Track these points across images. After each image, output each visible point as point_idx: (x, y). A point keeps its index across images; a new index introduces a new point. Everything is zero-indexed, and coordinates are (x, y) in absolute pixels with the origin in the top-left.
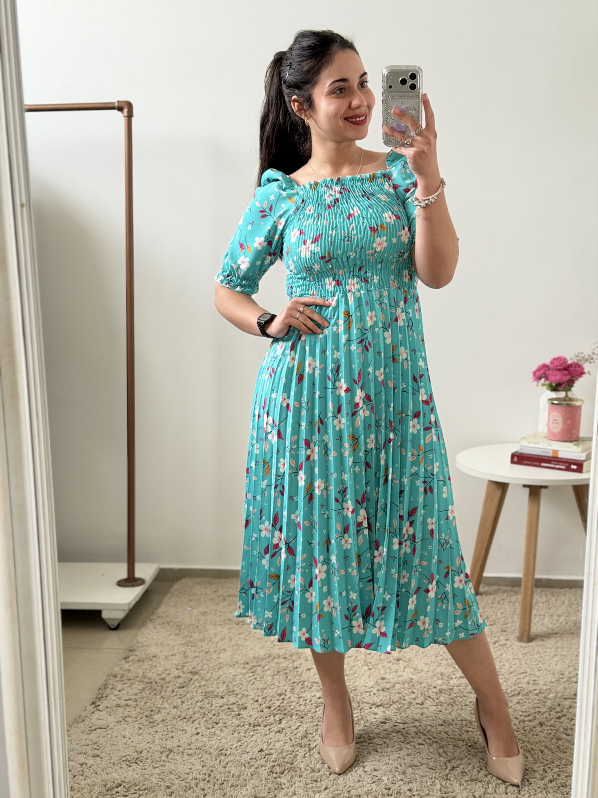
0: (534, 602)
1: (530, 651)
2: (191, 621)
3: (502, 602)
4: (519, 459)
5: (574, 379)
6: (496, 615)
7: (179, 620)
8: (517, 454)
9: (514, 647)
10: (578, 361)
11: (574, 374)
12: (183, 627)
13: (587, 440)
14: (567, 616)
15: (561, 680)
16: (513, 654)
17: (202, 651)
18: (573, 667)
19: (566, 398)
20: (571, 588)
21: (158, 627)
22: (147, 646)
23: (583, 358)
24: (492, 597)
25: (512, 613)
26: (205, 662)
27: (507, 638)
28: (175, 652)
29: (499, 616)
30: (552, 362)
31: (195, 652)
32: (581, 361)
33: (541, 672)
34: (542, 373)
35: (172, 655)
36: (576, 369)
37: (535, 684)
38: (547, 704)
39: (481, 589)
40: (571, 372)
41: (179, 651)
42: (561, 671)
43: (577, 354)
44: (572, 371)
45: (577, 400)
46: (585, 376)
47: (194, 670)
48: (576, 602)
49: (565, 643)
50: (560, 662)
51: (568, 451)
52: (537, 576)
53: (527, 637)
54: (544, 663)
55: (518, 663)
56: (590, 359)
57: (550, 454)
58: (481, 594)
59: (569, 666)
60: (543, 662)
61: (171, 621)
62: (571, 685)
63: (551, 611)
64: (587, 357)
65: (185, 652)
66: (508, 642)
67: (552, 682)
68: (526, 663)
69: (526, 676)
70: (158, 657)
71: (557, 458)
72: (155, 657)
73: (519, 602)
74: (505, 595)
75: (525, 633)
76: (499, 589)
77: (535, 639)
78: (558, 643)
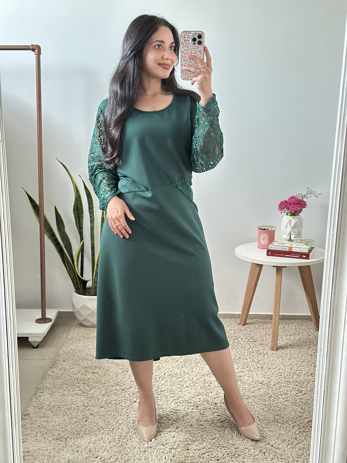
3: (259, 328)
8: (270, 250)
24: (253, 326)
29: (258, 337)
34: (285, 206)
36: (303, 203)
39: (247, 321)
40: (301, 205)
53: (276, 348)
57: (288, 250)
58: (248, 324)
66: (265, 351)
74: (260, 324)
75: (275, 346)
76: (257, 321)
77: (279, 349)
78: (291, 351)
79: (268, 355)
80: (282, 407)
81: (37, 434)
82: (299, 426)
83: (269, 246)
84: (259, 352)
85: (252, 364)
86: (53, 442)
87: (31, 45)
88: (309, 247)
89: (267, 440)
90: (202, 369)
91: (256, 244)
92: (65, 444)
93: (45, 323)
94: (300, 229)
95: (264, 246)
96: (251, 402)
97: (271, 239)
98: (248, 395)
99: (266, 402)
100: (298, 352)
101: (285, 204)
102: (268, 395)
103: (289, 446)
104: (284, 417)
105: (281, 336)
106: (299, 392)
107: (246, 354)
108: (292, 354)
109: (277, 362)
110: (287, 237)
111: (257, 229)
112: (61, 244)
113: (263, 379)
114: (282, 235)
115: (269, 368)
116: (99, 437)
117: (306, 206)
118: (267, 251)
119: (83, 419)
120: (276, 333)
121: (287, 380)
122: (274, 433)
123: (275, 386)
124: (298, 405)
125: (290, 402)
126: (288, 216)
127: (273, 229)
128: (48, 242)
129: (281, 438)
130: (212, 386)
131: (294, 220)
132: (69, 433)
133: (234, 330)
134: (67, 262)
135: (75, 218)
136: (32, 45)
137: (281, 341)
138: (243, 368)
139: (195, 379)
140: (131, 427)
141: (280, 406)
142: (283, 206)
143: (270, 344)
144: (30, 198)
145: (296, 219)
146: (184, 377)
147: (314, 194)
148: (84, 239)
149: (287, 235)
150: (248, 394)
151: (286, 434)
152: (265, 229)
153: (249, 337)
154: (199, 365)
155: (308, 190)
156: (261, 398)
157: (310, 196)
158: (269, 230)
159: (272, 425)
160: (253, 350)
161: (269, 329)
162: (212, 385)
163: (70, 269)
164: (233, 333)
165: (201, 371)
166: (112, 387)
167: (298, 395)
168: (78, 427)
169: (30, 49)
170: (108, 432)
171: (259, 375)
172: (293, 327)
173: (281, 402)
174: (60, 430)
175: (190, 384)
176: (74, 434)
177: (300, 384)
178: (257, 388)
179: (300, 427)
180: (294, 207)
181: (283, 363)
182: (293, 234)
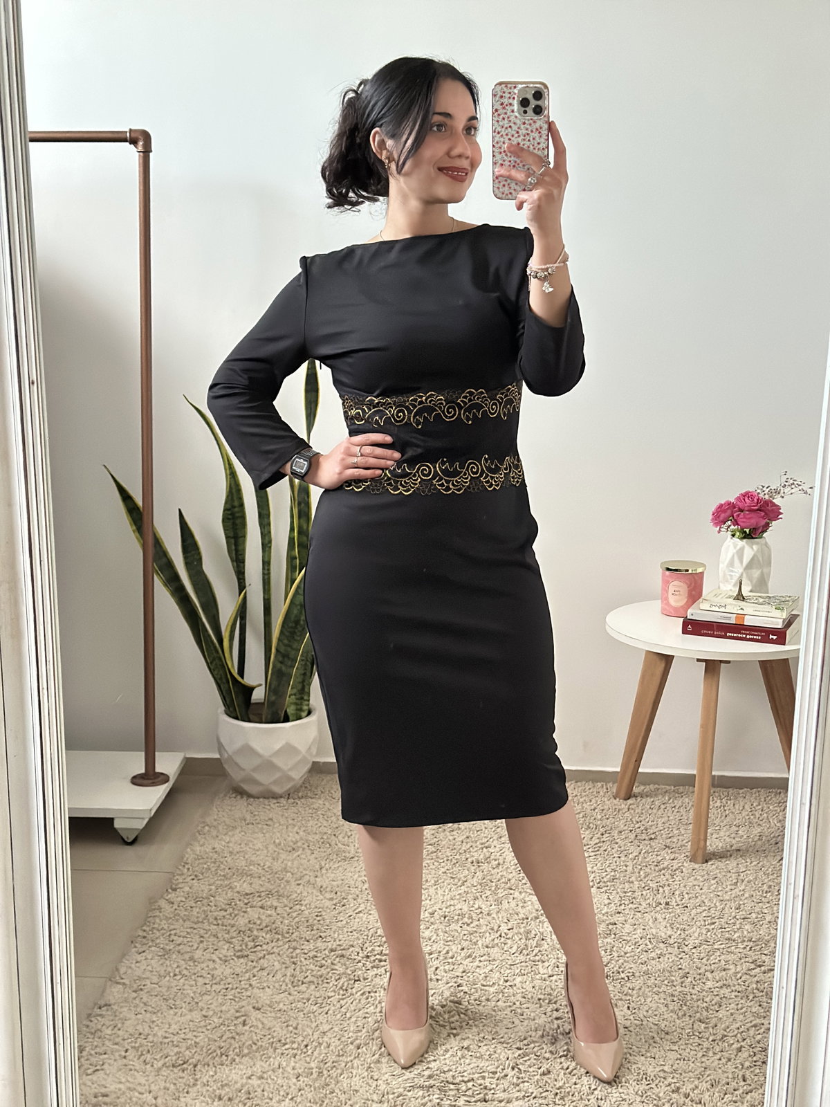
3: (663, 807)
4: (696, 627)
5: (768, 522)
6: (657, 825)
8: (691, 621)
9: (684, 869)
24: (649, 800)
25: (677, 822)
27: (673, 858)
29: (660, 826)
30: (739, 499)
34: (726, 514)
36: (771, 508)
39: (635, 790)
53: (702, 855)
57: (733, 621)
58: (636, 796)
66: (675, 864)
71: (743, 625)
74: (667, 797)
75: (699, 851)
76: (658, 789)
77: (711, 859)
78: (740, 866)
79: (682, 872)
80: (713, 1002)
81: (126, 1051)
82: (753, 1048)
83: (690, 611)
84: (662, 866)
85: (644, 893)
86: (165, 1072)
87: (128, 130)
88: (784, 615)
89: (673, 1081)
90: (522, 905)
91: (657, 605)
92: (192, 1078)
93: (154, 784)
94: (765, 570)
95: (675, 609)
96: (638, 988)
97: (693, 593)
98: (631, 971)
99: (674, 988)
100: (755, 868)
101: (729, 512)
102: (680, 971)
103: (726, 1096)
104: (716, 1026)
105: (717, 828)
106: (755, 967)
107: (630, 868)
108: (742, 872)
109: (705, 888)
110: (733, 589)
111: (661, 570)
112: (192, 600)
113: (669, 933)
114: (721, 585)
115: (685, 905)
116: (273, 1064)
117: (780, 516)
118: (683, 622)
119: (237, 1018)
120: (703, 820)
121: (727, 935)
122: (692, 1065)
123: (698, 948)
124: (751, 998)
125: (733, 988)
126: (736, 540)
127: (700, 570)
128: (162, 594)
129: (708, 1076)
130: (546, 946)
131: (751, 550)
132: (202, 1050)
133: (603, 810)
134: (205, 642)
135: (227, 537)
136: (131, 131)
137: (717, 838)
138: (621, 905)
139: (504, 928)
140: (350, 1040)
141: (707, 999)
142: (723, 516)
143: (689, 847)
144: (121, 490)
145: (755, 547)
146: (477, 923)
147: (800, 488)
148: (247, 588)
149: (732, 584)
150: (631, 968)
151: (720, 1068)
152: (680, 570)
153: (639, 828)
154: (517, 894)
155: (787, 477)
156: (662, 979)
157: (790, 493)
158: (690, 572)
159: (686, 1044)
160: (647, 860)
161: (688, 809)
162: (546, 943)
163: (214, 659)
164: (599, 817)
165: (519, 909)
166: (306, 943)
167: (753, 973)
168: (224, 1038)
169: (125, 140)
170: (296, 1051)
171: (660, 922)
172: (746, 807)
173: (710, 989)
174: (180, 1044)
175: (493, 940)
176: (215, 1054)
177: (760, 947)
178: (653, 955)
179: (755, 1050)
180: (750, 518)
181: (718, 894)
182: (749, 582)
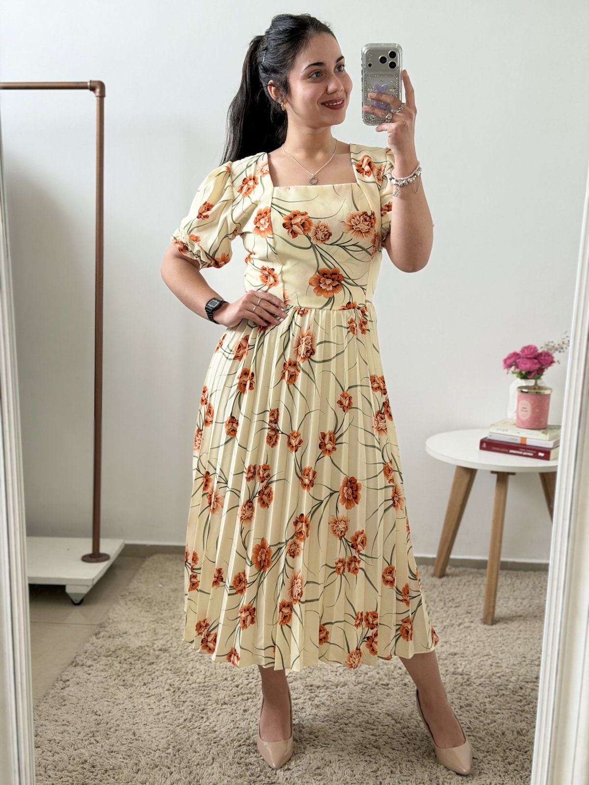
0: (499, 584)
1: (493, 634)
2: (162, 598)
3: (467, 584)
4: (488, 445)
5: (544, 367)
6: (462, 597)
7: (149, 596)
8: (485, 440)
9: (478, 629)
10: (548, 350)
11: (543, 362)
12: (154, 603)
13: (555, 429)
14: (531, 599)
15: (523, 663)
16: (477, 636)
17: (172, 628)
18: (535, 651)
19: (536, 387)
20: (535, 571)
21: (129, 603)
22: (117, 622)
23: (553, 347)
24: (458, 579)
25: (477, 595)
26: (174, 638)
27: (472, 620)
28: (145, 629)
29: (464, 598)
30: (523, 351)
31: (165, 629)
32: (551, 350)
33: (504, 654)
34: (512, 361)
35: (142, 632)
36: (546, 358)
37: (498, 667)
38: (509, 687)
39: (448, 571)
40: (541, 361)
41: (149, 628)
42: (523, 654)
43: (547, 343)
44: (542, 359)
45: (546, 389)
46: (555, 365)
47: (164, 647)
48: (540, 585)
49: (528, 626)
50: (522, 646)
51: (536, 438)
52: (503, 559)
53: (491, 619)
54: (507, 646)
55: (482, 645)
56: (560, 349)
57: (519, 441)
58: (448, 575)
59: (531, 649)
60: (506, 644)
61: (142, 597)
62: (533, 668)
63: (515, 593)
64: (557, 346)
65: (155, 629)
66: (472, 624)
67: (514, 665)
68: (489, 646)
69: (489, 658)
70: (128, 634)
71: (525, 445)
72: (126, 633)
73: (485, 585)
74: (471, 577)
75: (489, 616)
76: (465, 571)
77: (498, 622)
78: (521, 627)
84: (462, 627)
118: (481, 441)
136: (91, 82)
142: (509, 362)
143: (483, 613)
160: (452, 621)
